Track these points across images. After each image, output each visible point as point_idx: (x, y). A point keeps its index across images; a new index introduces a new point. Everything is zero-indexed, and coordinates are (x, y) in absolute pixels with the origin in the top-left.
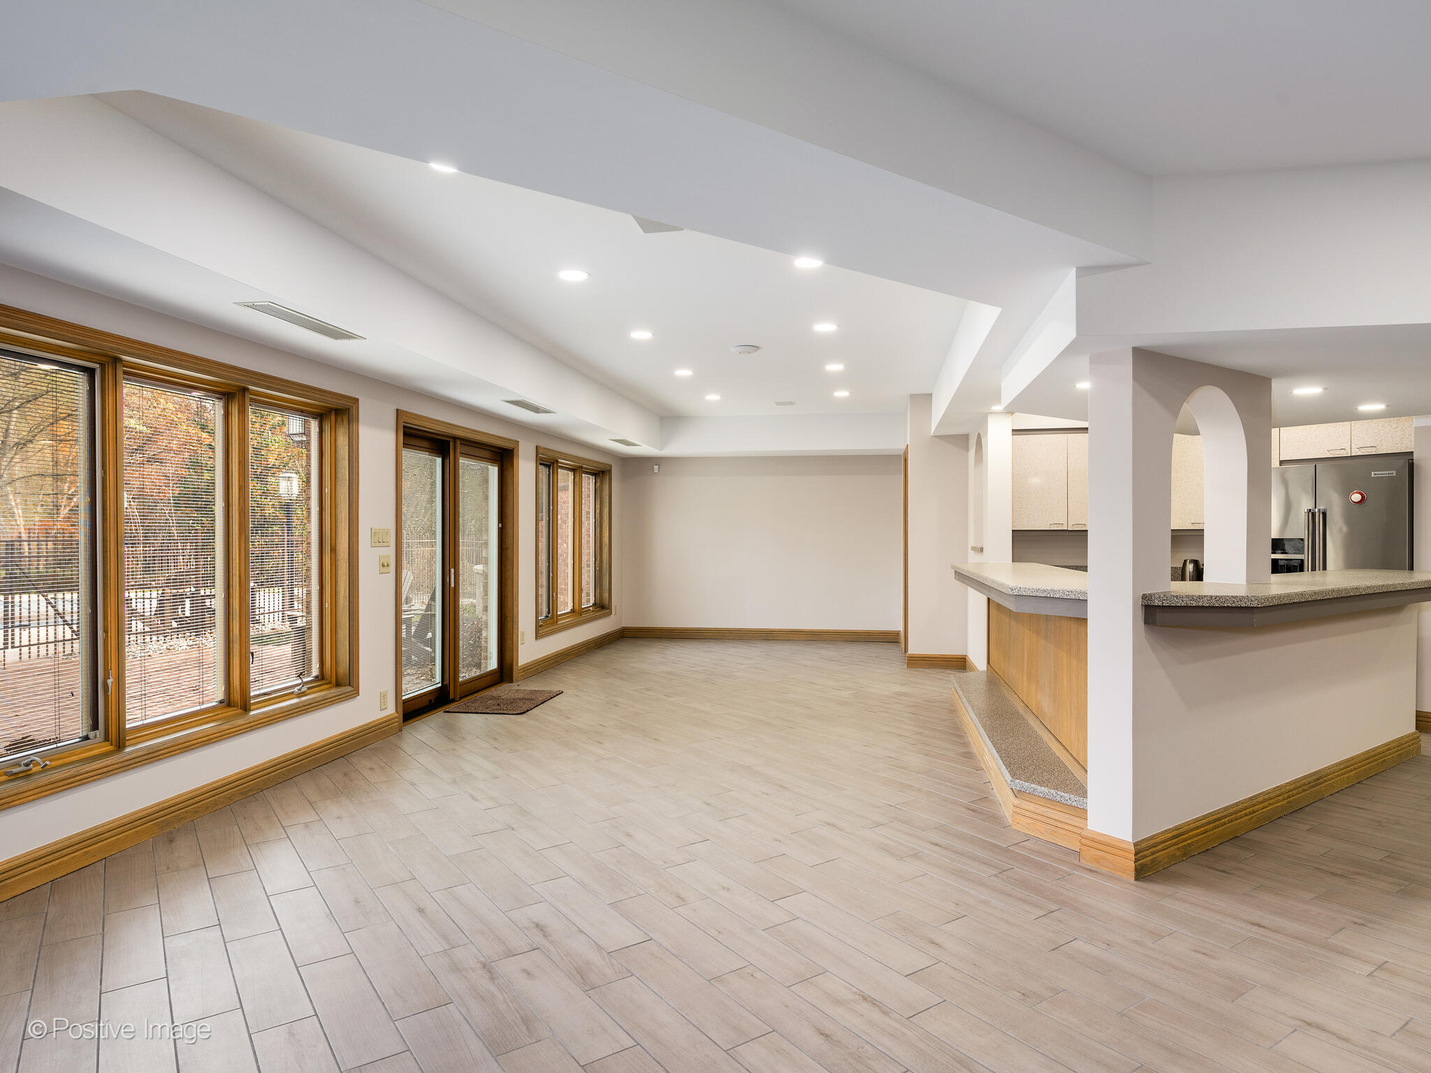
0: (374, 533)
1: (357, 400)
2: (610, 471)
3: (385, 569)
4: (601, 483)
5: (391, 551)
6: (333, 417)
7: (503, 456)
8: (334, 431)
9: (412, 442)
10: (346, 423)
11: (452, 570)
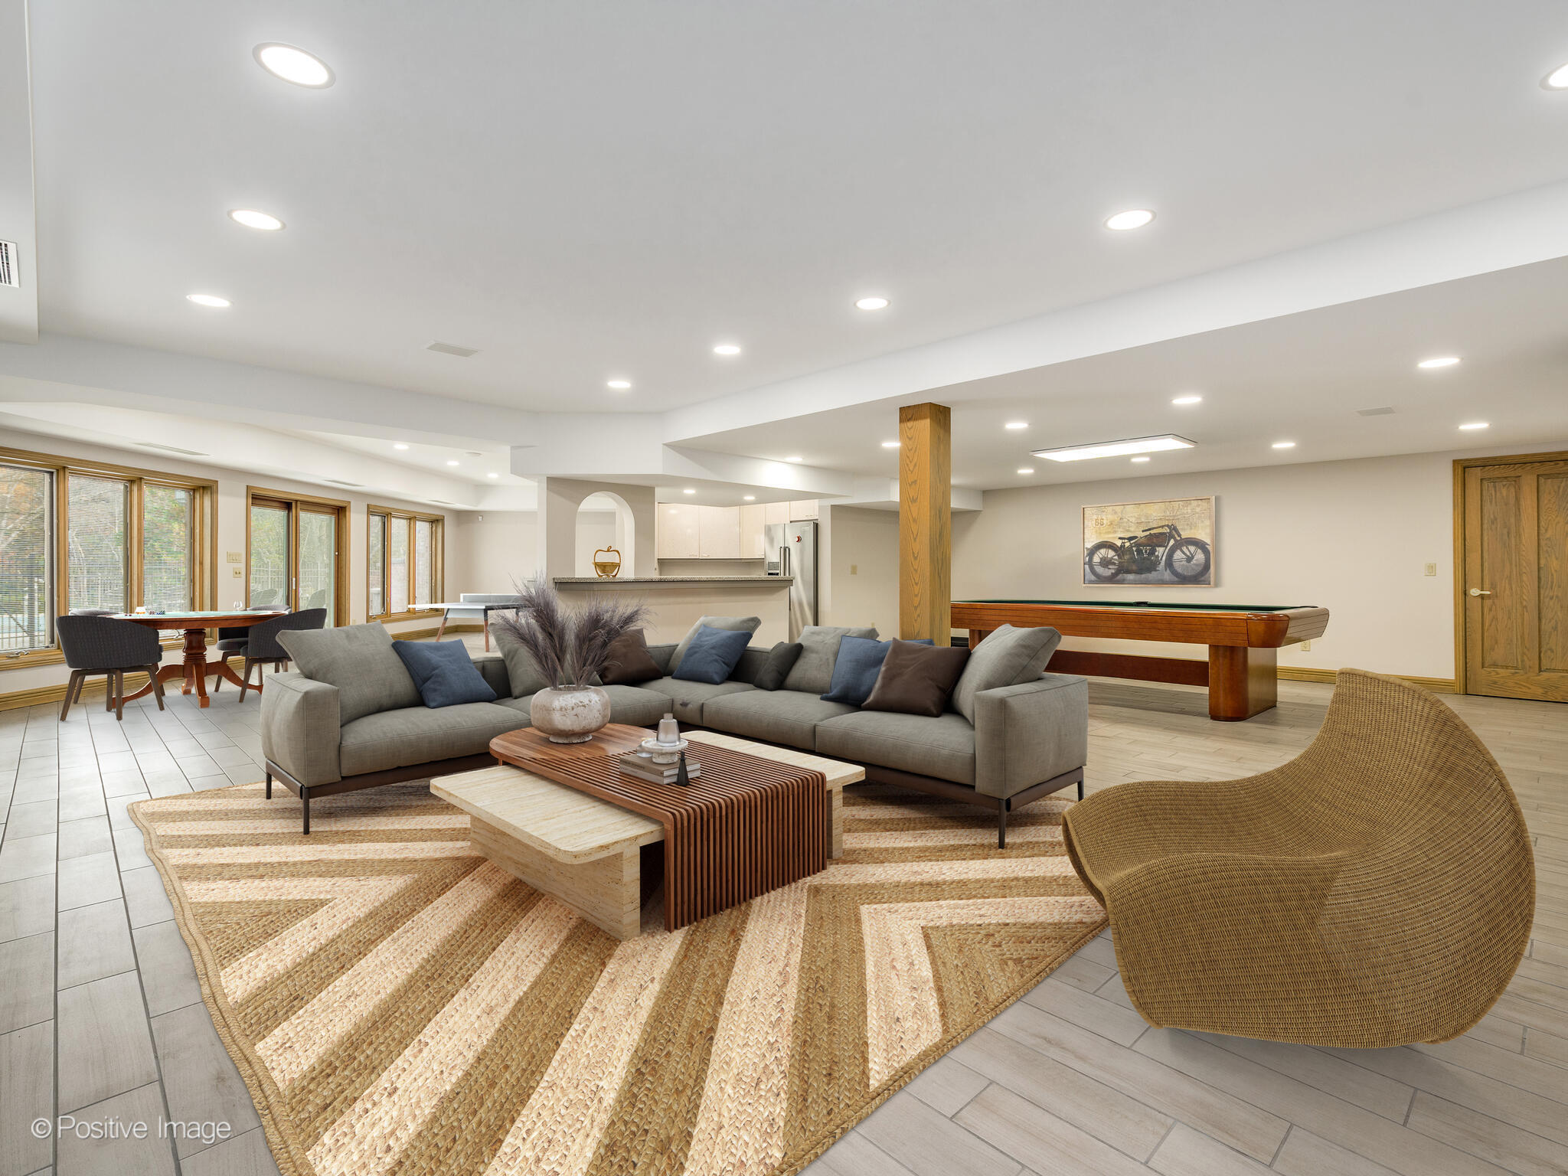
0: (229, 555)
1: (217, 481)
2: (443, 520)
3: (238, 575)
4: (436, 527)
5: (242, 567)
6: (201, 491)
7: (339, 511)
8: (202, 498)
9: (257, 502)
10: (209, 493)
11: (294, 579)
